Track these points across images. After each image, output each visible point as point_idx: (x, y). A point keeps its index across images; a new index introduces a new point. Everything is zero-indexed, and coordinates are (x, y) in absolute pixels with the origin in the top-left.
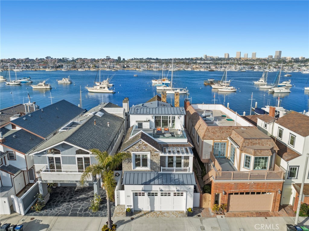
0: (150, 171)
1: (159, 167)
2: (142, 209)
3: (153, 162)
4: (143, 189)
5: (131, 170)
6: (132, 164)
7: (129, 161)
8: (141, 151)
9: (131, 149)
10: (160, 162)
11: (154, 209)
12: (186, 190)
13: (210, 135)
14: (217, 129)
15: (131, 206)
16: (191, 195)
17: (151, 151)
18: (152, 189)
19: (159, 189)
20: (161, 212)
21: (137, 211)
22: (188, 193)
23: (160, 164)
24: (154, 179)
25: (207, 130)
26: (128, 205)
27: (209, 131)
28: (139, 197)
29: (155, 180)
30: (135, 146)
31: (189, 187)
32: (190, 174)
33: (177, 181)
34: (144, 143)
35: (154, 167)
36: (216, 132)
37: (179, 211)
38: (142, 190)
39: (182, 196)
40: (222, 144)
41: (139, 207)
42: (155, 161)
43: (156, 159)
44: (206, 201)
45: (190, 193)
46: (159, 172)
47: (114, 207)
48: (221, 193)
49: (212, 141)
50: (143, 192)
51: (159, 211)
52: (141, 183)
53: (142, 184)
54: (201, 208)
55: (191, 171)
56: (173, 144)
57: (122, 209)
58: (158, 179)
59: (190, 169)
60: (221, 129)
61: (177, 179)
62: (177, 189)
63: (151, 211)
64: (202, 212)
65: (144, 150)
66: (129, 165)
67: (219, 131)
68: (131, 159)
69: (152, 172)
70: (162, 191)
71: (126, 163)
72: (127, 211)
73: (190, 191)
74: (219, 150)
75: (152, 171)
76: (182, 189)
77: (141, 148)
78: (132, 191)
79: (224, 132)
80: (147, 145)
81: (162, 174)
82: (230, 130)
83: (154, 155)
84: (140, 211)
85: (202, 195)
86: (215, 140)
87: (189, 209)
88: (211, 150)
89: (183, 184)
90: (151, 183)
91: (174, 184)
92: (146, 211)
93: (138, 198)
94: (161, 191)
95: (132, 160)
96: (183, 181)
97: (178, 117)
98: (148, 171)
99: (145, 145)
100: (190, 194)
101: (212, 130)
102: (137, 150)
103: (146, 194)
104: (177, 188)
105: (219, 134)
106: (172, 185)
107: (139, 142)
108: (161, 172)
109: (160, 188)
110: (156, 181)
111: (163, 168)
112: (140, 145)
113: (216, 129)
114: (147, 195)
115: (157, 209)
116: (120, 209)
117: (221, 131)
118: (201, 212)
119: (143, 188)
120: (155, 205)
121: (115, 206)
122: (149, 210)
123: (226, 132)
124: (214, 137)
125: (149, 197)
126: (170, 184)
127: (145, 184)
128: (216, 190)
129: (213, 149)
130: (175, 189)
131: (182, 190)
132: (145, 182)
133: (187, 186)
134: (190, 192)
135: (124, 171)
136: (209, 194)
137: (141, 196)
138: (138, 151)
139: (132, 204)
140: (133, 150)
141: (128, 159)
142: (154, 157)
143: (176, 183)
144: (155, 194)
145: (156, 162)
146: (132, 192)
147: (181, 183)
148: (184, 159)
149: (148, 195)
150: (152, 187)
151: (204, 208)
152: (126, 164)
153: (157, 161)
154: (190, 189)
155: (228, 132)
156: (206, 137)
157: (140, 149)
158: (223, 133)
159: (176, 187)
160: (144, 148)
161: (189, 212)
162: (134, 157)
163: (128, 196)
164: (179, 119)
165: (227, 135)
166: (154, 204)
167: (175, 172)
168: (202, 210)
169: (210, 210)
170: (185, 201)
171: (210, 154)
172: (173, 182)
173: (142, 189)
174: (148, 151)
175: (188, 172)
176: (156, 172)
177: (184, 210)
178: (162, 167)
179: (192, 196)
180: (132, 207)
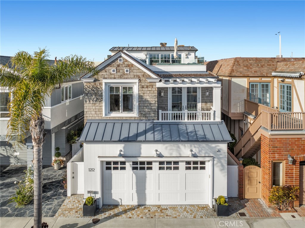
0: (137, 120)
1: (155, 111)
2: (120, 201)
3: (144, 100)
4: (122, 153)
5: (100, 118)
6: (104, 104)
7: (97, 99)
8: (121, 77)
9: (102, 73)
10: (156, 100)
11: (145, 200)
12: (212, 155)
13: (242, 70)
14: (252, 61)
15: (95, 193)
16: (222, 165)
17: (139, 77)
18: (140, 153)
19: (155, 152)
20: (159, 206)
21: (109, 205)
22: (215, 162)
23: (157, 105)
24: (145, 132)
25: (236, 63)
26: (89, 190)
27: (240, 65)
28: (113, 172)
29: (147, 134)
30: (110, 68)
31: (218, 148)
32: (217, 124)
33: (192, 134)
34: (127, 61)
35: (147, 110)
36: (251, 65)
37: (198, 205)
38: (121, 155)
39: (202, 171)
40: (263, 85)
41: (114, 197)
42: (147, 97)
43: (150, 95)
44: (251, 182)
45: (221, 162)
46: (154, 121)
47: (64, 197)
48: (284, 162)
49: (246, 80)
50: (123, 159)
51: (156, 206)
52: (117, 139)
53: (120, 141)
54: (243, 199)
55: (218, 119)
56: (181, 73)
57: (79, 201)
58: (154, 132)
59: (216, 115)
60: (258, 61)
61: (191, 132)
62: (193, 153)
63: (138, 205)
64: (246, 206)
65: (126, 76)
66: (98, 107)
67: (256, 65)
68: (102, 93)
69: (142, 120)
70: (162, 157)
71: (91, 102)
72: (85, 204)
73: (221, 156)
74: (259, 97)
75: (142, 118)
76: (203, 152)
77: (121, 71)
78: (99, 157)
79: (264, 65)
80: (132, 65)
81: (162, 124)
82: (273, 62)
83: (145, 87)
84: (116, 206)
85: (242, 168)
86: (250, 79)
87: (220, 197)
88: (245, 96)
89: (205, 140)
90: (139, 139)
91: (187, 140)
92: (127, 205)
93: (111, 174)
94: (160, 156)
95: (104, 97)
96: (205, 135)
97: (186, 55)
98: (135, 120)
99: (128, 66)
100: (219, 164)
101: (244, 63)
102: (113, 76)
103: (128, 166)
104: (192, 151)
105: (257, 68)
106: (182, 141)
107: (117, 59)
108: (160, 120)
109: (157, 151)
110: (150, 136)
111: (164, 112)
112: (118, 66)
113: (250, 62)
114: (131, 169)
115: (151, 200)
116: (74, 201)
117: (260, 65)
118: (244, 207)
119: (121, 151)
120: (147, 192)
121: (66, 196)
122: (135, 203)
123: (268, 65)
124: (249, 73)
125: (134, 173)
126: (178, 139)
127: (127, 140)
128: (274, 153)
129: (249, 95)
130: (189, 154)
131: (203, 155)
132: (126, 138)
133: (214, 145)
134: (219, 159)
135: (88, 120)
136: (257, 167)
137: (119, 171)
138: (115, 78)
139: (98, 189)
140: (106, 76)
141: (95, 96)
142: (146, 89)
143: (191, 139)
144: (146, 166)
145: (149, 100)
146: (98, 159)
147: (202, 138)
148: (202, 102)
149: (134, 168)
150: (140, 149)
151: (248, 200)
152: (91, 105)
153: (151, 98)
154: (218, 153)
155: (270, 65)
156: (235, 73)
157: (119, 74)
158: (262, 66)
159: (191, 146)
160: (127, 71)
161: (220, 204)
162: (108, 90)
163: (91, 170)
164: (187, 58)
165: (270, 70)
166: (144, 189)
167: (186, 120)
168: (246, 203)
169: (262, 203)
170: (210, 180)
171: (243, 103)
172: (184, 137)
173: (118, 153)
174: (134, 77)
175: (212, 120)
176: (149, 120)
177: (208, 201)
178: (160, 112)
179: (223, 169)
180: (98, 196)
